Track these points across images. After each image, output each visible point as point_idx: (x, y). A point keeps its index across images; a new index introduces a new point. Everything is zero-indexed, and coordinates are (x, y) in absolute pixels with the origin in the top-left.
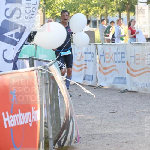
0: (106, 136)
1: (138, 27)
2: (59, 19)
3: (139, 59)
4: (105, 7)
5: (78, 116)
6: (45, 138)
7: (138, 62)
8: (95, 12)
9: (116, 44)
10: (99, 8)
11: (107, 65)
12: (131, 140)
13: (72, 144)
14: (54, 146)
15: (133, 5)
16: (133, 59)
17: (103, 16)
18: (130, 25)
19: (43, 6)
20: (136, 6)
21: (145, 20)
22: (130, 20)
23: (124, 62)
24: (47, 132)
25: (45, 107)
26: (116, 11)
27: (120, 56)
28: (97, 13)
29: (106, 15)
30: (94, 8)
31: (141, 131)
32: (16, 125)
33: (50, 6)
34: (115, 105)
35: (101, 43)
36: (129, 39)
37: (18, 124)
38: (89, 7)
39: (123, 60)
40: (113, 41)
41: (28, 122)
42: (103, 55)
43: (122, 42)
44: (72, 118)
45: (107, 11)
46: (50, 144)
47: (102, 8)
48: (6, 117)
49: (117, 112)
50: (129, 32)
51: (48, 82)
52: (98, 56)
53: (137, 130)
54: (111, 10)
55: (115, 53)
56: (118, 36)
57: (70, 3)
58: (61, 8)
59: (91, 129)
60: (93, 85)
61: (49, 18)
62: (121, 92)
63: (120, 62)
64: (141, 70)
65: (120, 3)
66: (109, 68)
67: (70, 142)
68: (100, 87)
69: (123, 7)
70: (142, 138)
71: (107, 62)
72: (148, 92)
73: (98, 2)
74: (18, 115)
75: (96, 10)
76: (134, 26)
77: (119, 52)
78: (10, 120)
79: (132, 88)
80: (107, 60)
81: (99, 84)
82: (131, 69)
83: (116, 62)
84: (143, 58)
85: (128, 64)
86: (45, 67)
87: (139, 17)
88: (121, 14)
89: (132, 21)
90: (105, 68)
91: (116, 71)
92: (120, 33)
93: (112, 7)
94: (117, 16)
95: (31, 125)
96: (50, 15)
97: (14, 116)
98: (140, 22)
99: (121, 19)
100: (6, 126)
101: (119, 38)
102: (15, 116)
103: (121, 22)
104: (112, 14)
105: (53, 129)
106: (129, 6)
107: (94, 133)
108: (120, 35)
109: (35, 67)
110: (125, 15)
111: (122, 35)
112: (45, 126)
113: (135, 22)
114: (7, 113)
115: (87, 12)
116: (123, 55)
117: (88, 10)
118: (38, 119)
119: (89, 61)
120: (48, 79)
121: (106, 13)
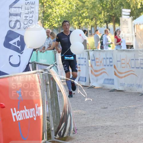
0: (99, 128)
1: (123, 36)
2: (56, 30)
3: (124, 63)
4: (94, 19)
5: (74, 111)
6: (48, 130)
7: (123, 65)
8: (86, 23)
9: (104, 51)
10: (89, 20)
11: (98, 68)
12: (119, 131)
13: (70, 135)
14: (55, 137)
15: (118, 17)
16: (119, 63)
17: (93, 27)
18: (116, 34)
19: (42, 18)
20: (120, 18)
21: (129, 30)
22: (116, 30)
23: (111, 66)
24: (49, 124)
25: (46, 104)
26: (104, 22)
27: (108, 60)
28: (88, 24)
29: (95, 26)
30: (85, 20)
31: (128, 124)
32: (23, 119)
33: (47, 18)
34: (106, 102)
35: (92, 50)
36: (115, 46)
37: (24, 119)
38: (81, 19)
39: (111, 64)
40: (102, 48)
41: (33, 117)
42: (94, 60)
43: (110, 49)
44: (69, 113)
45: (96, 22)
46: (52, 135)
47: (92, 19)
48: (14, 112)
49: (107, 108)
50: (115, 40)
51: (48, 83)
52: (89, 61)
53: (125, 123)
54: (99, 22)
55: (104, 58)
56: (106, 43)
57: (65, 15)
58: (57, 20)
59: (86, 122)
60: (86, 85)
61: (47, 29)
62: (110, 91)
63: (108, 66)
64: (126, 72)
65: (107, 15)
66: (99, 71)
67: (69, 133)
68: (93, 87)
69: (110, 19)
70: (128, 130)
71: (98, 66)
72: (133, 92)
73: (88, 15)
74: (24, 110)
75: (86, 21)
76: (120, 35)
77: (107, 57)
78: (18, 115)
79: (120, 88)
80: (98, 64)
81: (91, 85)
82: (117, 71)
83: (105, 66)
84: (128, 62)
85: (115, 67)
86: (45, 70)
87: (123, 27)
88: (109, 25)
89: (117, 30)
90: (96, 71)
91: (105, 73)
92: (108, 41)
93: (100, 19)
94: (104, 27)
95: (35, 119)
96: (49, 26)
97: (20, 111)
98: (124, 32)
99: (108, 29)
100: (14, 120)
101: (107, 45)
102: (22, 111)
103: (108, 32)
104: (100, 25)
105: (54, 123)
106: (114, 18)
107: (89, 126)
108: (108, 43)
109: (37, 70)
110: (112, 26)
111: (109, 43)
112: (47, 120)
113: (120, 32)
114: (15, 109)
115: (79, 24)
116: (111, 60)
117: (80, 22)
118: (41, 114)
119: (82, 65)
120: (48, 81)
121: (96, 24)
